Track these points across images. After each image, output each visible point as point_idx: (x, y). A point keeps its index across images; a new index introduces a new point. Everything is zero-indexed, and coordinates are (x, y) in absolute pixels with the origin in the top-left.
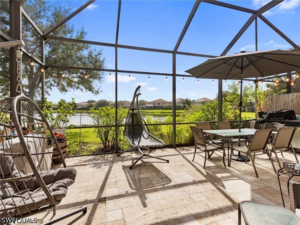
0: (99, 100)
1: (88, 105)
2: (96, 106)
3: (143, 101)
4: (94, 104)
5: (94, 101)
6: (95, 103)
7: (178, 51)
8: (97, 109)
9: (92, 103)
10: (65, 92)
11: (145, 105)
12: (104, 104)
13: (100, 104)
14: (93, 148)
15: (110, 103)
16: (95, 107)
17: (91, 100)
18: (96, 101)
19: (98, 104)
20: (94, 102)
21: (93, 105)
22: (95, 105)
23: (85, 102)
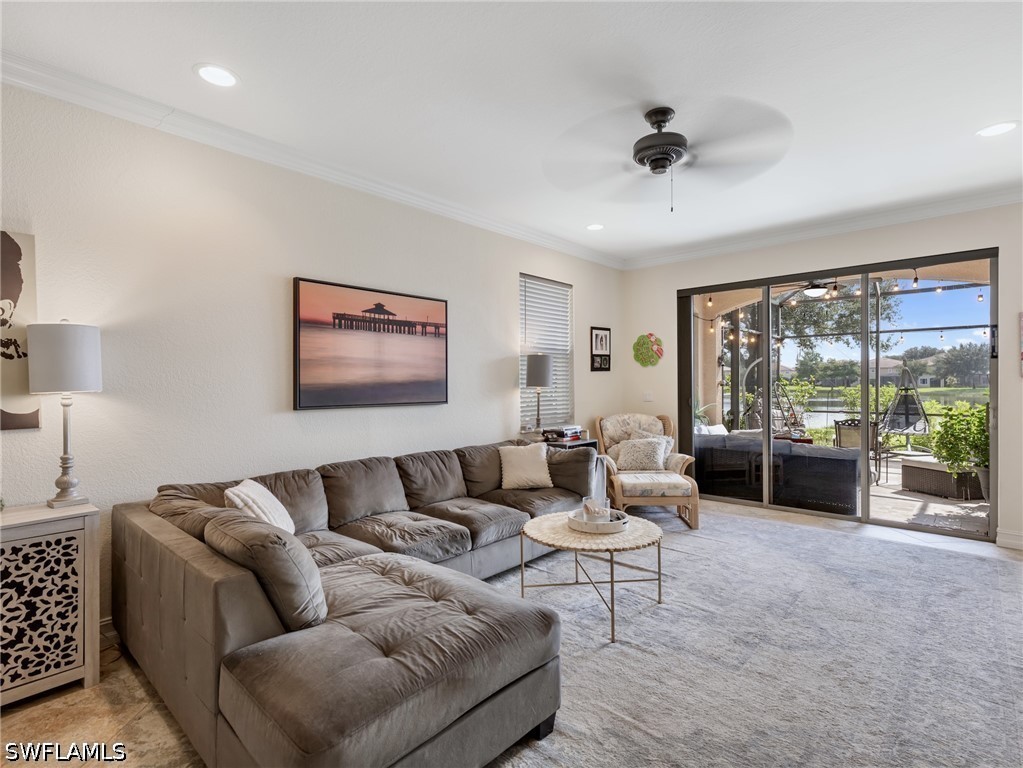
0: (954, 348)
2: (939, 369)
4: (930, 361)
5: (935, 349)
6: (933, 358)
8: (945, 382)
9: (923, 361)
13: (957, 364)
16: (934, 377)
17: (919, 348)
18: (943, 352)
19: (948, 362)
20: (932, 355)
21: (924, 365)
22: (934, 368)
23: (895, 358)
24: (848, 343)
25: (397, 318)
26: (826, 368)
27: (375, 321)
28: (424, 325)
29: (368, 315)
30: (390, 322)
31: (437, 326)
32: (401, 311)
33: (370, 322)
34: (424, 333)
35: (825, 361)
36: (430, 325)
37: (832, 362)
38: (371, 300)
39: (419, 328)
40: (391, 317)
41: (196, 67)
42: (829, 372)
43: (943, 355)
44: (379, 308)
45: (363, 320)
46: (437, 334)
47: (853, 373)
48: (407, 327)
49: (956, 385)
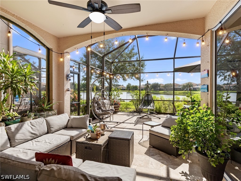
1: (145, 87)
2: (151, 87)
3: (191, 83)
6: (150, 85)
7: (175, 57)
10: (125, 81)
11: (192, 87)
12: (157, 86)
13: (153, 87)
14: (131, 110)
15: (161, 85)
18: (151, 84)
19: (152, 86)
23: (144, 85)
24: (134, 79)
26: (132, 87)
35: (132, 85)
37: (133, 86)
42: (132, 88)
43: (151, 85)
47: (137, 88)
49: (154, 91)
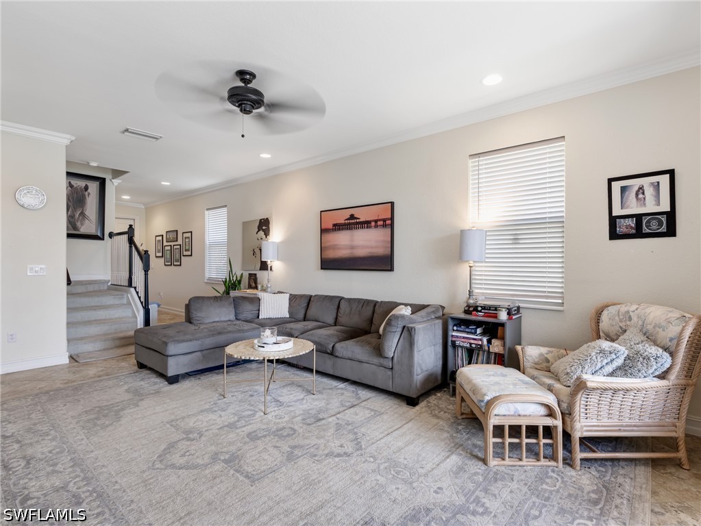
25: (361, 220)
27: (350, 224)
28: (376, 221)
29: (347, 221)
30: (357, 223)
31: (384, 220)
32: (363, 215)
33: (348, 225)
34: (376, 226)
36: (380, 220)
38: (347, 213)
39: (373, 224)
40: (358, 220)
41: (259, 155)
44: (352, 217)
45: (345, 224)
46: (384, 226)
48: (366, 224)
